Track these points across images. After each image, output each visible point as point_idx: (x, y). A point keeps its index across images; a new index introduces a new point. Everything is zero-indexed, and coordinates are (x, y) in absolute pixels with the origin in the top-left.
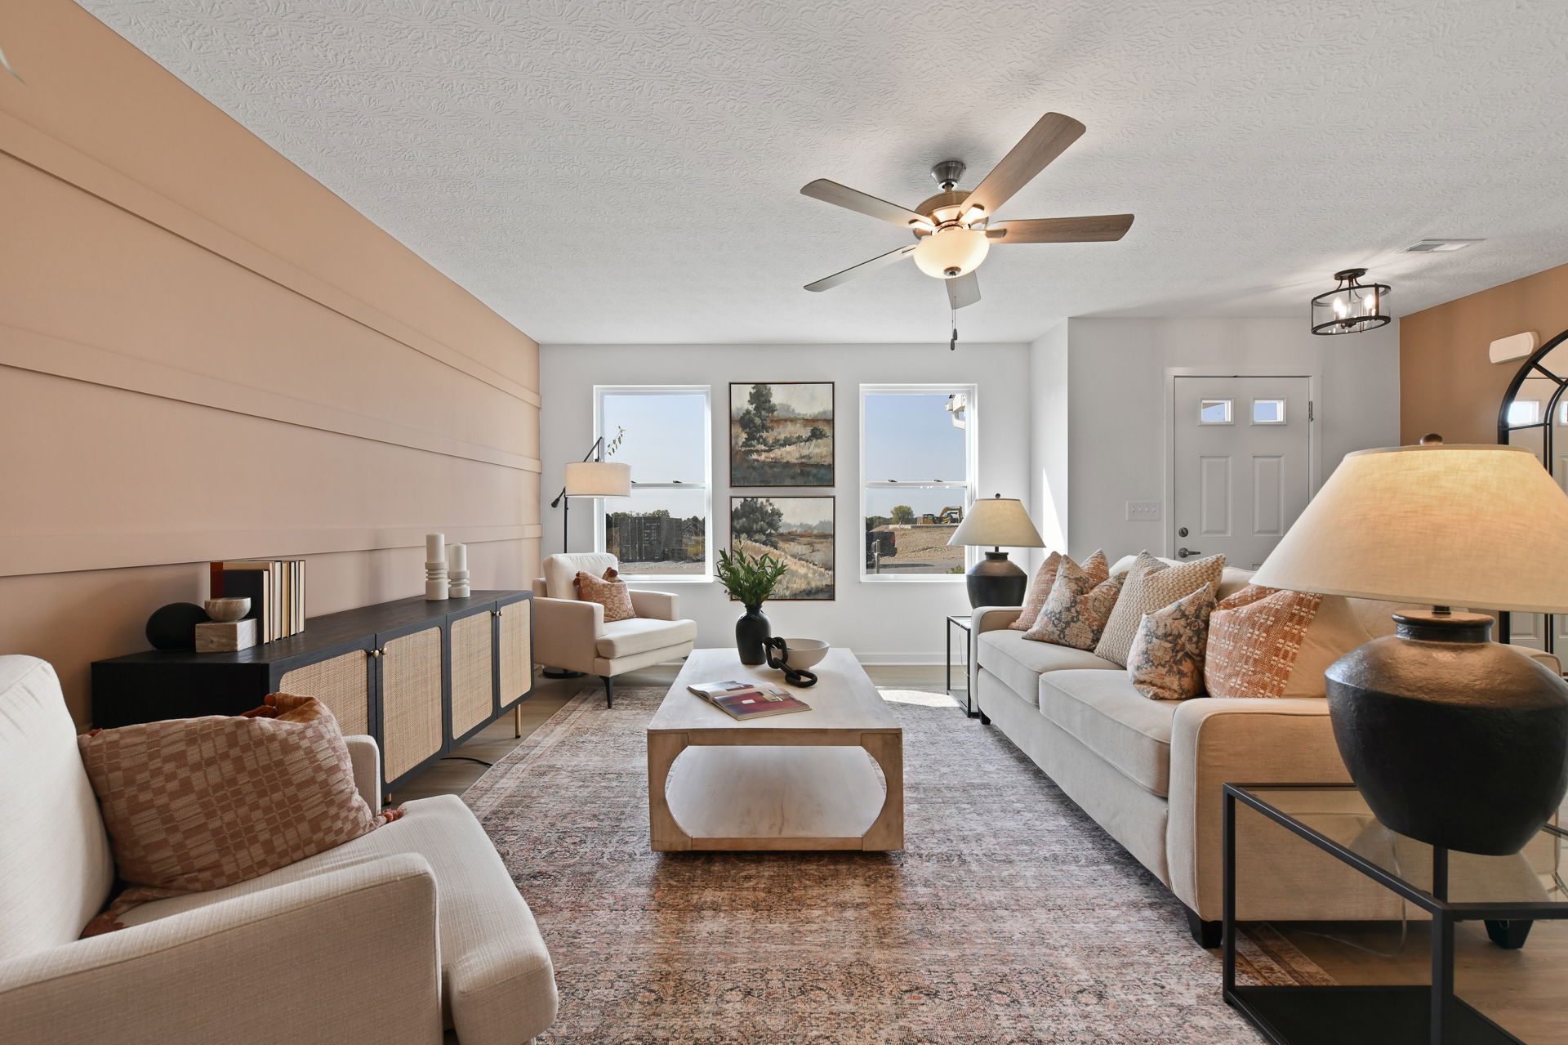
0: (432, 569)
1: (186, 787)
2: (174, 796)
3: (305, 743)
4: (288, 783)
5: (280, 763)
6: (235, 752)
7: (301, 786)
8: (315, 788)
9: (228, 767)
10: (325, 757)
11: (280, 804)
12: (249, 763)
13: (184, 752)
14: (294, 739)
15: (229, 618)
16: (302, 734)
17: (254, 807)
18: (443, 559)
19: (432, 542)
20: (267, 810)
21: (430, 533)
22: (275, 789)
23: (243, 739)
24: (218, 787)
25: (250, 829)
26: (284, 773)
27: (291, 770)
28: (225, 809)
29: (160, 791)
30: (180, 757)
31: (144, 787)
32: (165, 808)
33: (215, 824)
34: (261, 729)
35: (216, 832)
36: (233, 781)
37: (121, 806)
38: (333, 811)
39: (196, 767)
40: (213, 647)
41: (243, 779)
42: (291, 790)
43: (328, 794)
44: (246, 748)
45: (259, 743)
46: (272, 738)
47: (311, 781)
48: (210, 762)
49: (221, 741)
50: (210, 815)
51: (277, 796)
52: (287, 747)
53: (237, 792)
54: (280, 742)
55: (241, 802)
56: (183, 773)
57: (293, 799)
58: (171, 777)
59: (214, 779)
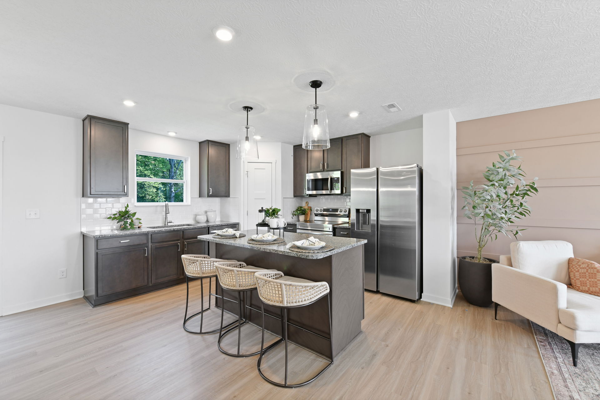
1: (578, 271)
2: (577, 272)
4: (596, 278)
5: (596, 274)
6: (587, 268)
9: (585, 270)
11: (593, 282)
12: (589, 271)
13: (581, 265)
17: (588, 280)
20: (590, 281)
22: (592, 278)
23: (590, 266)
24: (583, 273)
25: (586, 284)
26: (595, 276)
27: (598, 276)
28: (583, 278)
29: (575, 270)
30: (580, 265)
31: (573, 268)
32: (574, 273)
33: (581, 280)
34: (594, 266)
35: (581, 281)
36: (585, 273)
37: (570, 270)
39: (581, 268)
41: (587, 273)
42: (596, 280)
44: (589, 268)
45: (592, 268)
48: (583, 268)
49: (586, 265)
50: (580, 278)
51: (593, 280)
53: (585, 276)
54: (597, 270)
55: (586, 278)
56: (579, 268)
58: (577, 268)
59: (583, 271)
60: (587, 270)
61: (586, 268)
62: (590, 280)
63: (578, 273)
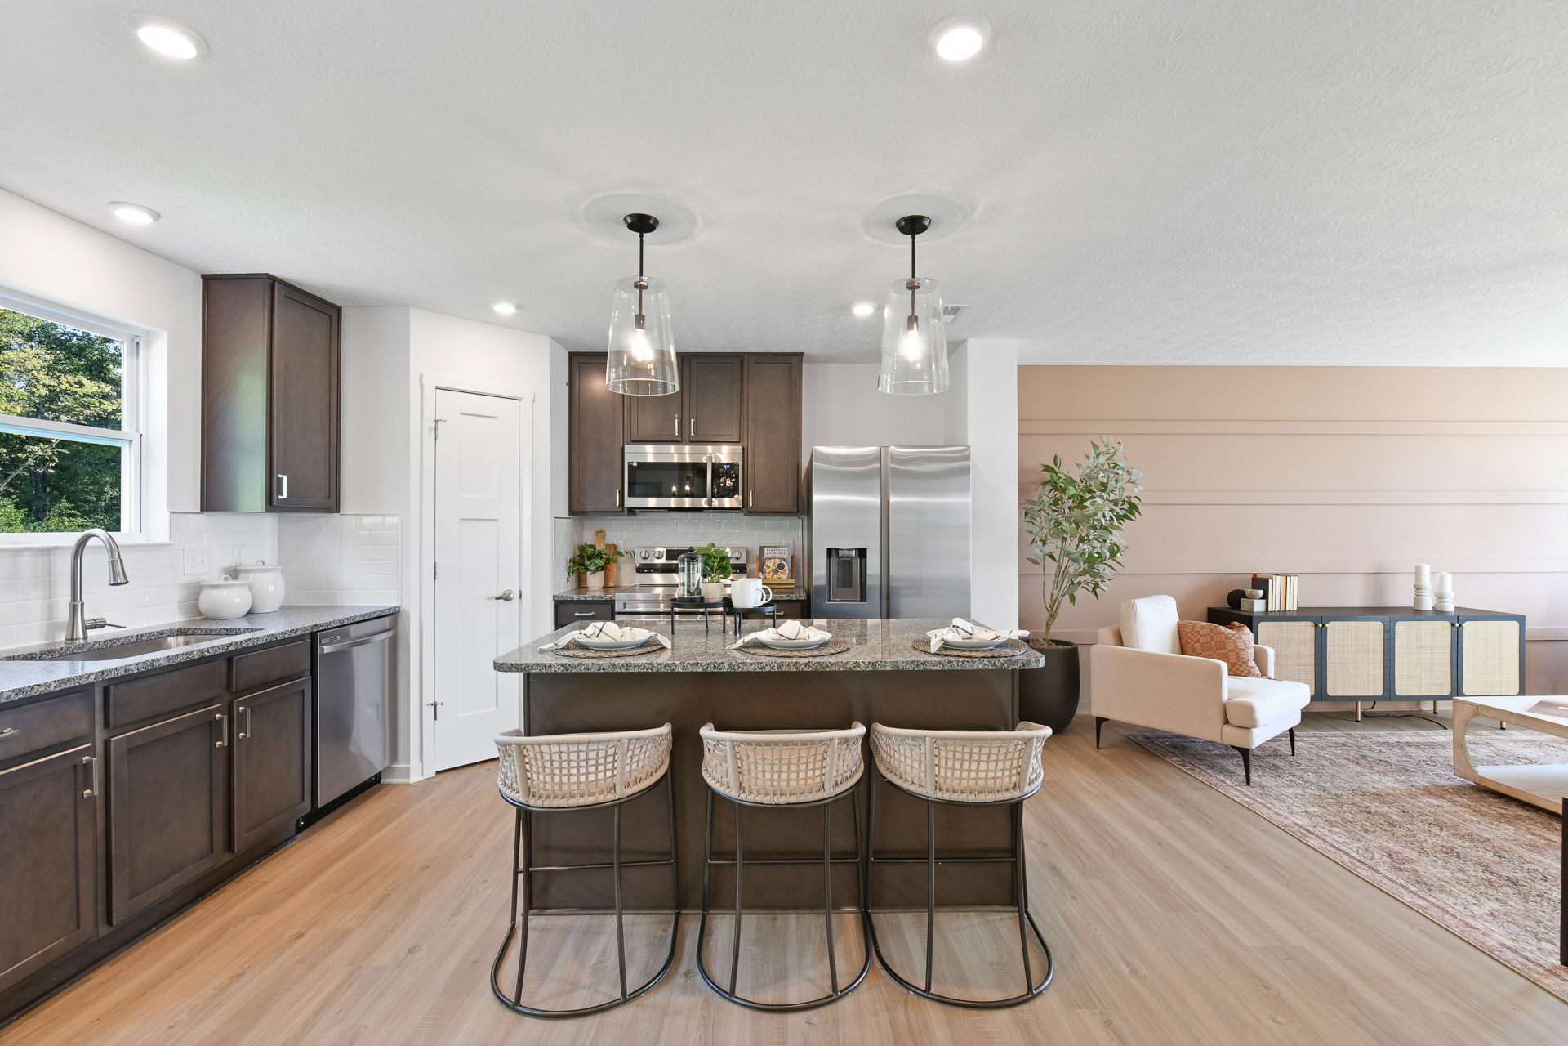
0: (1418, 589)
1: (1198, 641)
2: (1195, 642)
3: (1234, 638)
4: (1225, 649)
5: (1224, 641)
7: (1229, 651)
8: (1234, 653)
9: (1209, 638)
10: (1240, 645)
12: (1215, 640)
13: (1197, 629)
14: (1229, 635)
15: (1253, 597)
16: (1233, 635)
18: (1427, 582)
19: (1418, 573)
21: (1418, 565)
22: (1221, 649)
23: (1215, 631)
26: (1225, 645)
27: (1227, 645)
29: (1192, 640)
30: (1199, 632)
31: (1189, 638)
32: (1193, 645)
34: (1218, 629)
37: (1184, 641)
38: (1240, 663)
39: (1202, 636)
40: (1246, 609)
41: (1213, 642)
42: (1226, 651)
43: (1238, 657)
44: (1215, 634)
45: (1219, 633)
46: (1223, 633)
47: (1233, 651)
48: (1205, 635)
49: (1209, 630)
50: (1203, 651)
51: (1222, 651)
52: (1227, 638)
54: (1224, 635)
56: (1198, 636)
57: (1227, 654)
58: (1196, 637)
59: (1206, 641)
60: (1212, 637)
61: (1209, 635)
62: (1218, 652)
63: (1198, 644)
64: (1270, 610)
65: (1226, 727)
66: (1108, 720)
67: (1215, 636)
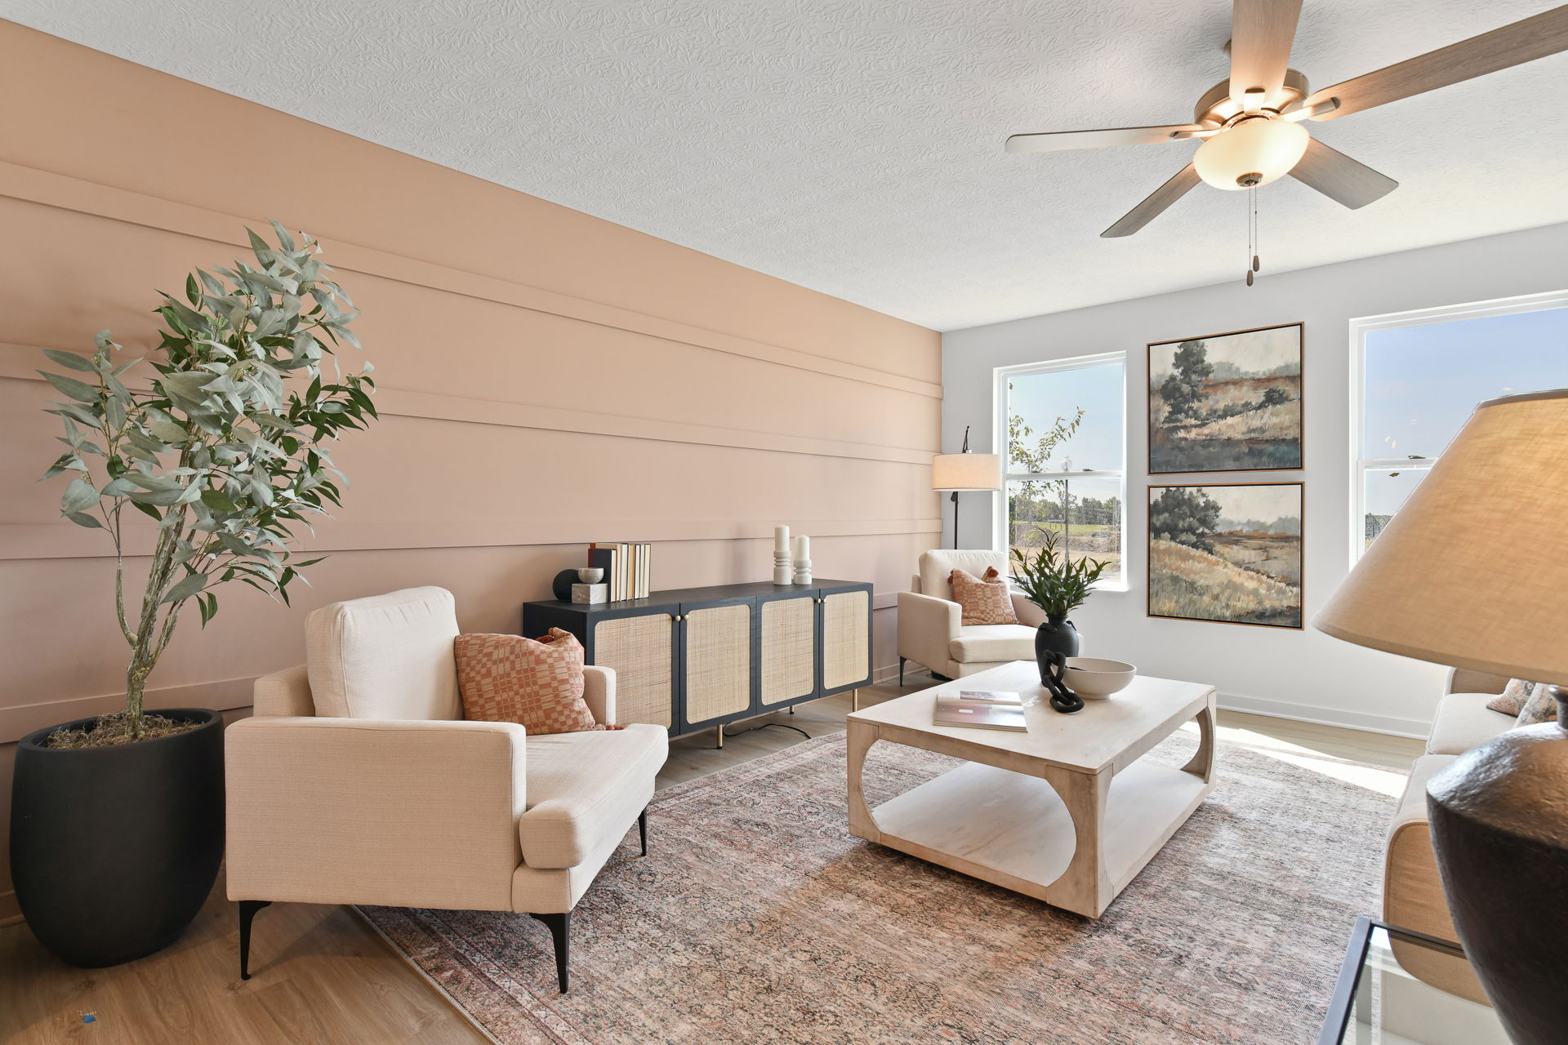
0: (778, 557)
2: (484, 676)
3: (550, 660)
4: (535, 683)
5: (533, 669)
6: (512, 657)
7: (542, 687)
8: (550, 690)
9: (508, 665)
10: (561, 673)
11: (529, 695)
12: (518, 667)
13: (492, 652)
14: (543, 656)
15: (589, 581)
16: (550, 655)
17: (517, 693)
18: (787, 548)
19: (778, 533)
20: (523, 697)
21: (778, 526)
22: (528, 685)
23: (517, 650)
24: (502, 677)
25: (513, 706)
26: (534, 676)
27: (538, 675)
28: (504, 690)
29: (478, 673)
30: (489, 655)
31: (473, 669)
32: (478, 683)
33: (498, 698)
34: (527, 646)
35: (498, 703)
36: (508, 675)
37: (463, 676)
38: (559, 708)
39: (495, 663)
40: (579, 601)
41: (514, 674)
42: (536, 688)
43: (557, 696)
45: (524, 654)
46: (532, 653)
47: (548, 685)
48: (501, 661)
49: (508, 649)
50: (497, 692)
51: (529, 689)
52: (539, 661)
53: (509, 682)
54: (536, 656)
55: (511, 689)
57: (537, 693)
58: (484, 666)
59: (501, 671)
60: (513, 663)
61: (508, 659)
62: (522, 691)
63: (489, 680)
64: (613, 599)
65: (520, 874)
66: (266, 904)
67: (518, 661)
